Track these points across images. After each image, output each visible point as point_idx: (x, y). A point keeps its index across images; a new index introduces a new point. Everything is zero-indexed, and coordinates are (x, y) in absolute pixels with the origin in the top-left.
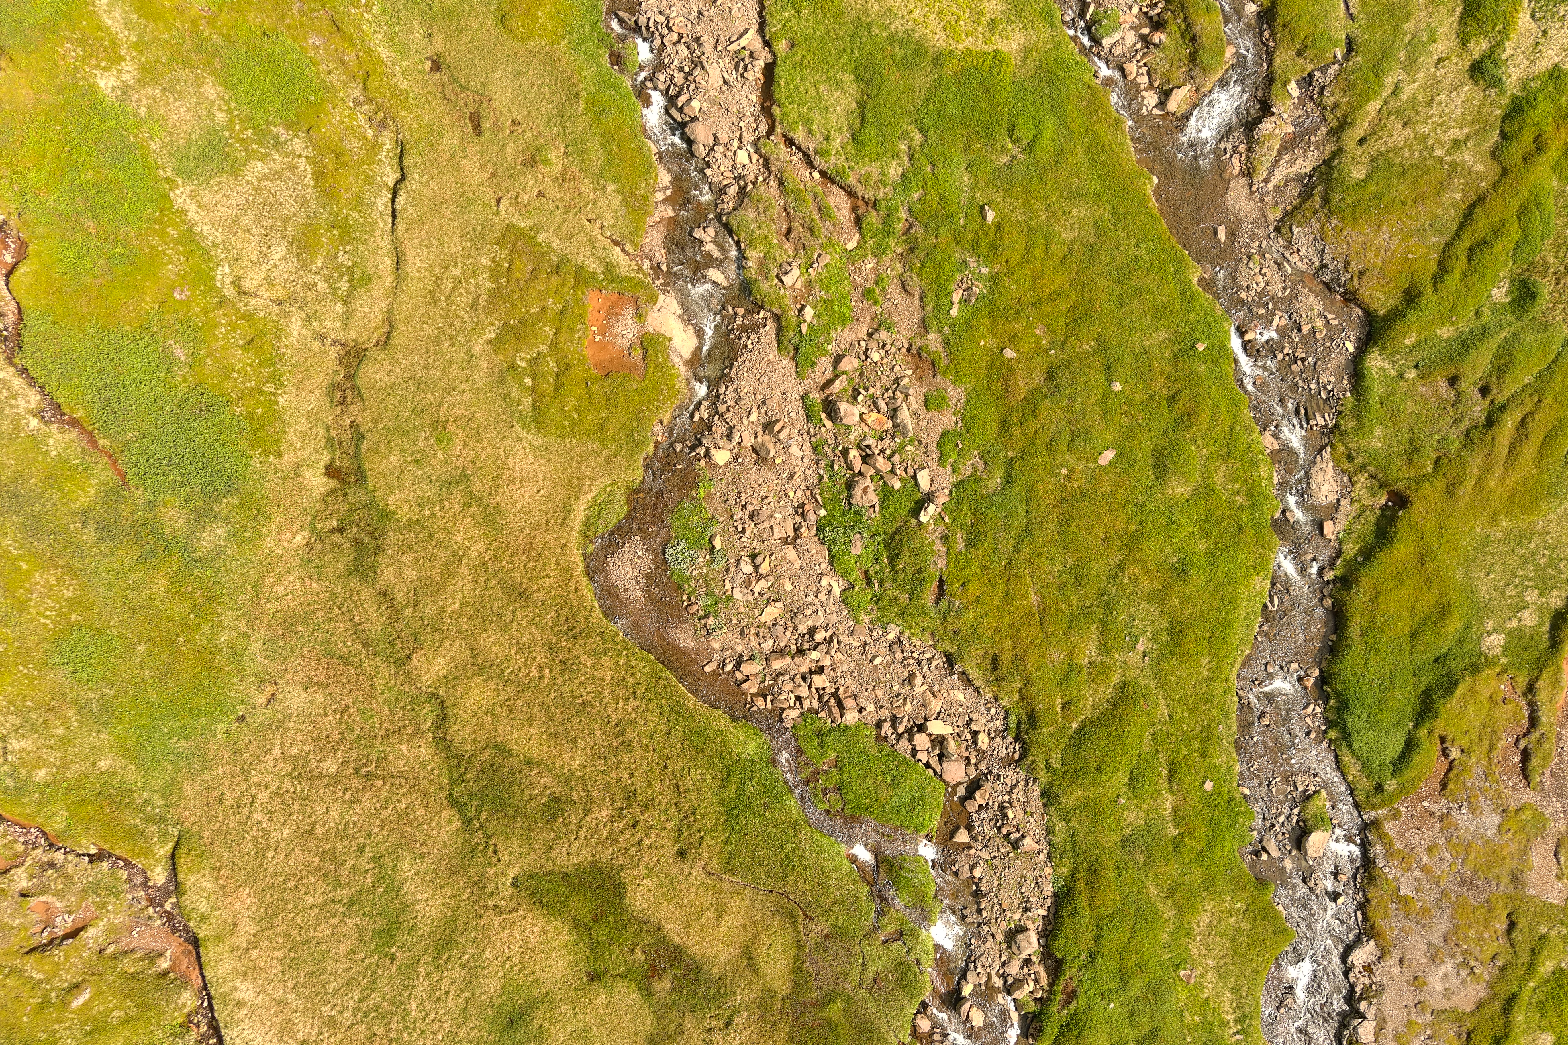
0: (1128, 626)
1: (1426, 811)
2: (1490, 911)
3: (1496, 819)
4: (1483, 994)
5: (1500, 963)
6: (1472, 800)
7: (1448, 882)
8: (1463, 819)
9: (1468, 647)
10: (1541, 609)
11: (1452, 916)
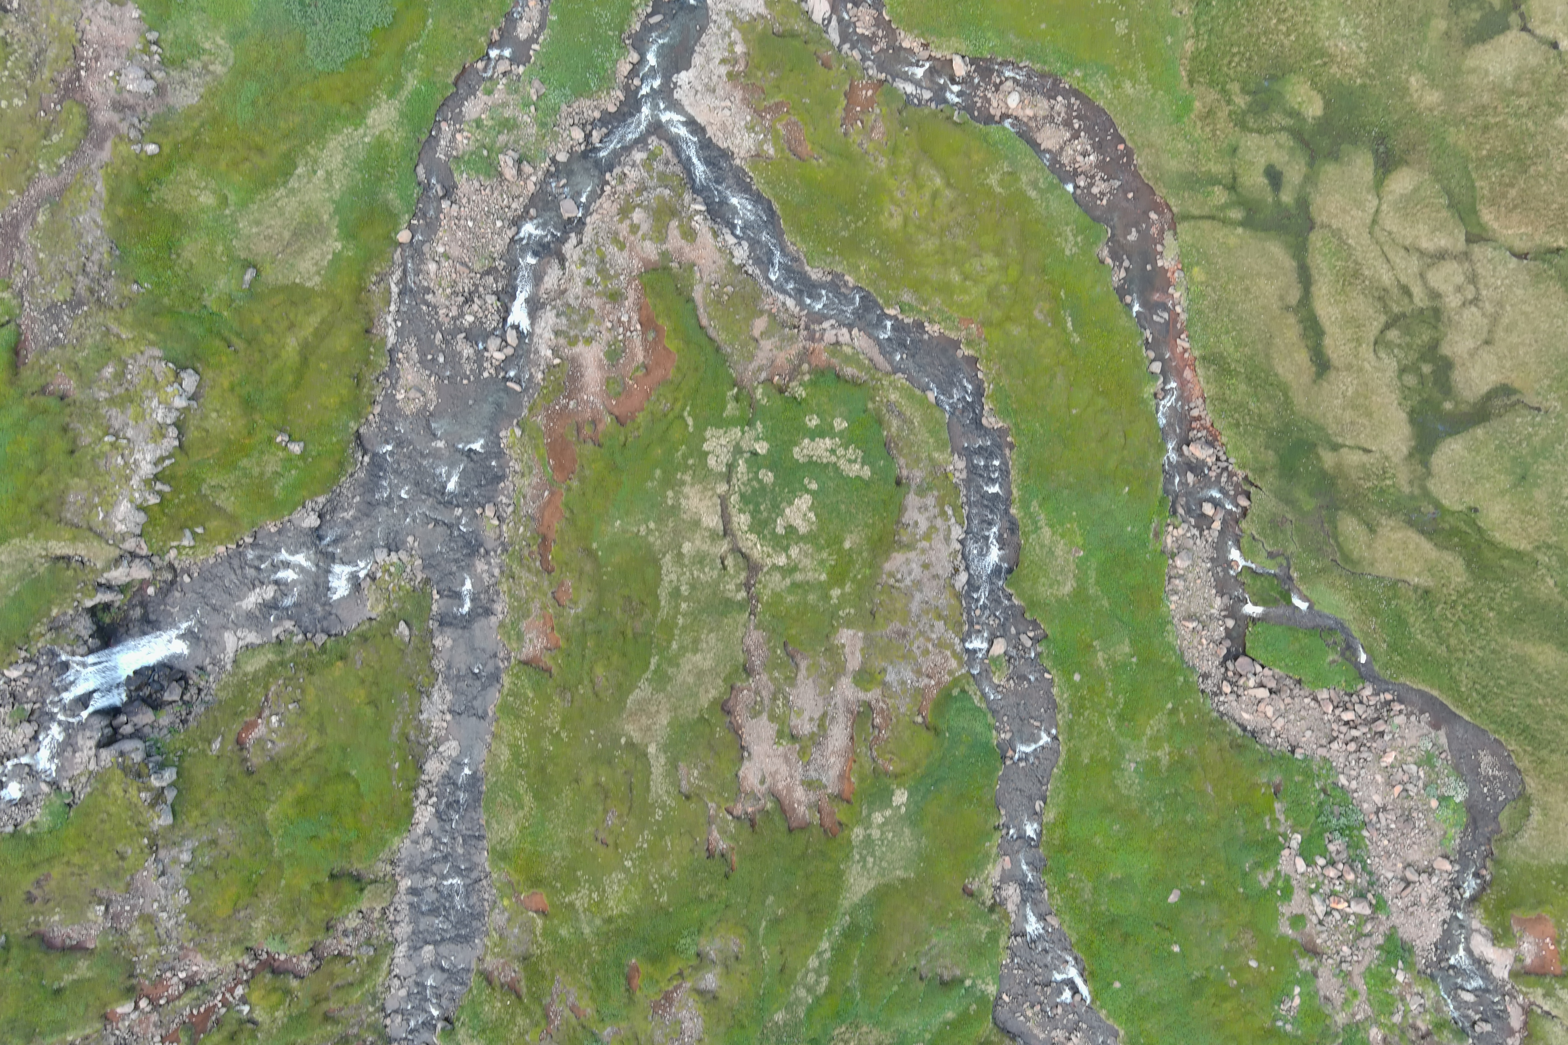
1: (931, 678)
4: (886, 565)
5: (878, 587)
6: (905, 690)
7: (913, 633)
8: (908, 676)
10: (869, 825)
11: (909, 612)
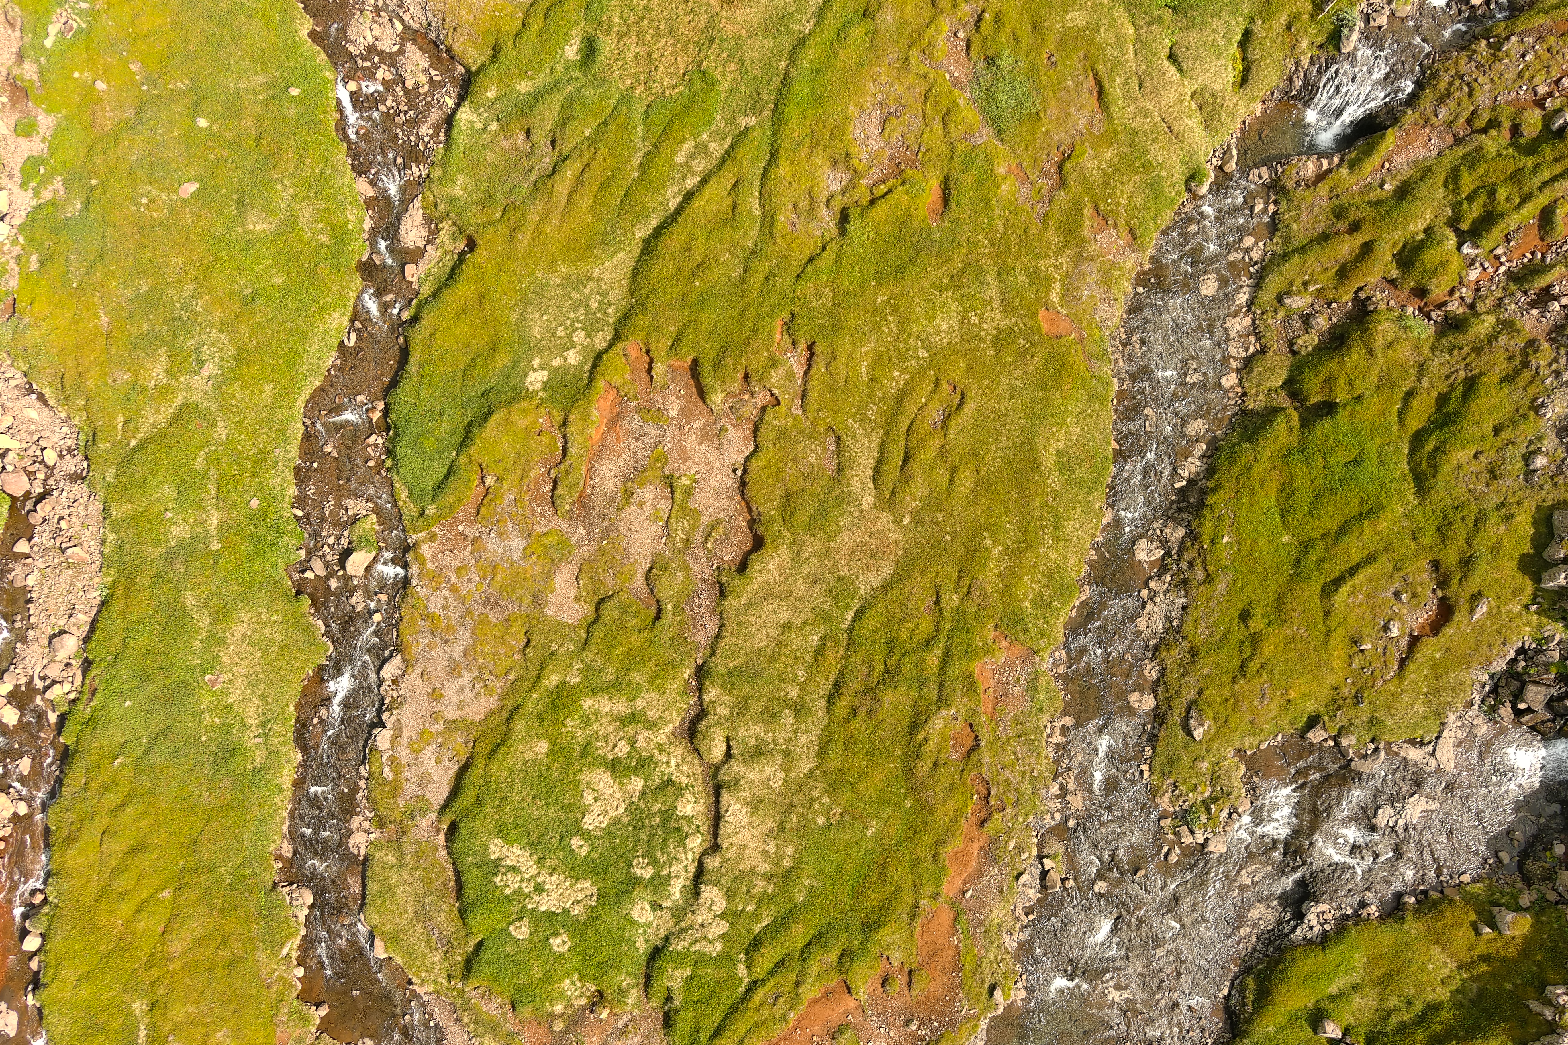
0: (196, 352)
1: (461, 534)
2: (507, 628)
3: (522, 543)
4: (493, 706)
5: (512, 677)
6: (501, 524)
7: (474, 602)
8: (492, 543)
9: (513, 382)
10: (585, 349)
11: (473, 633)
